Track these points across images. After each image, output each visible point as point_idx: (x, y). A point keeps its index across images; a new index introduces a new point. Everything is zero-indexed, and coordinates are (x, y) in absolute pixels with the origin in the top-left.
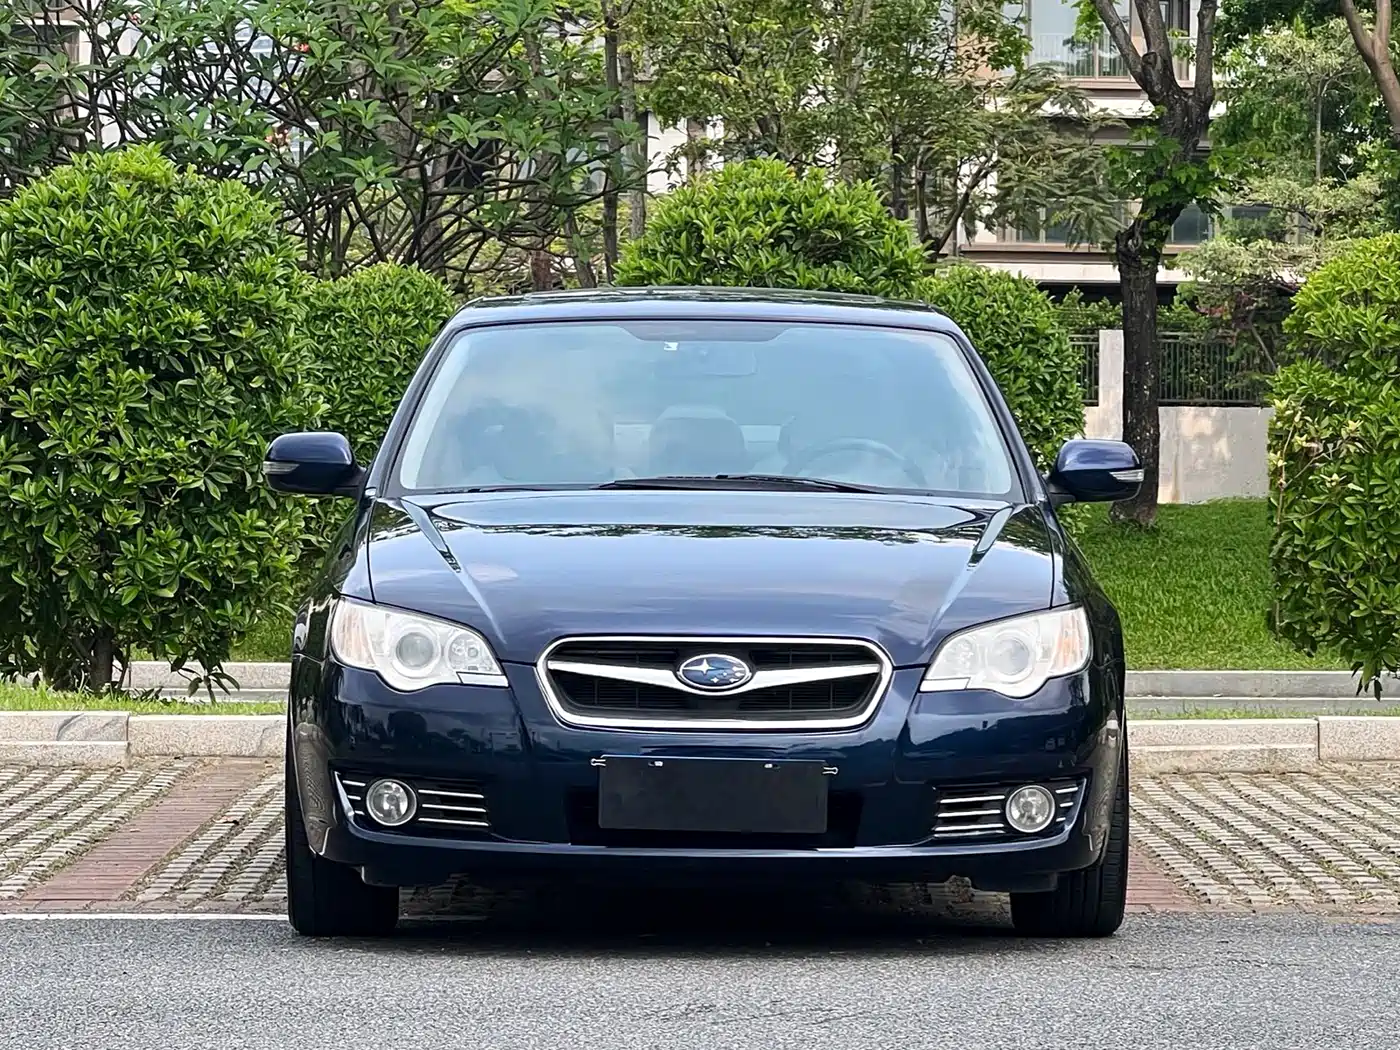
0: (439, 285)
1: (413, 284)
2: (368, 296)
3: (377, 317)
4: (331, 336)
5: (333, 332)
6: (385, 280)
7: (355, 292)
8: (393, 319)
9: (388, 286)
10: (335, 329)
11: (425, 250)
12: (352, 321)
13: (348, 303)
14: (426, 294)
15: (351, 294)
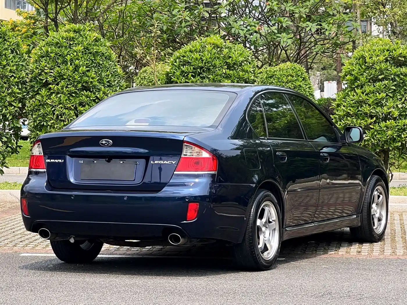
0: (302, 68)
1: (295, 68)
2: (283, 71)
3: (285, 77)
4: (273, 82)
5: (273, 81)
6: (287, 67)
7: (280, 70)
8: (290, 78)
9: (288, 68)
10: (274, 80)
12: (279, 78)
13: (278, 73)
14: (299, 71)
15: (278, 71)
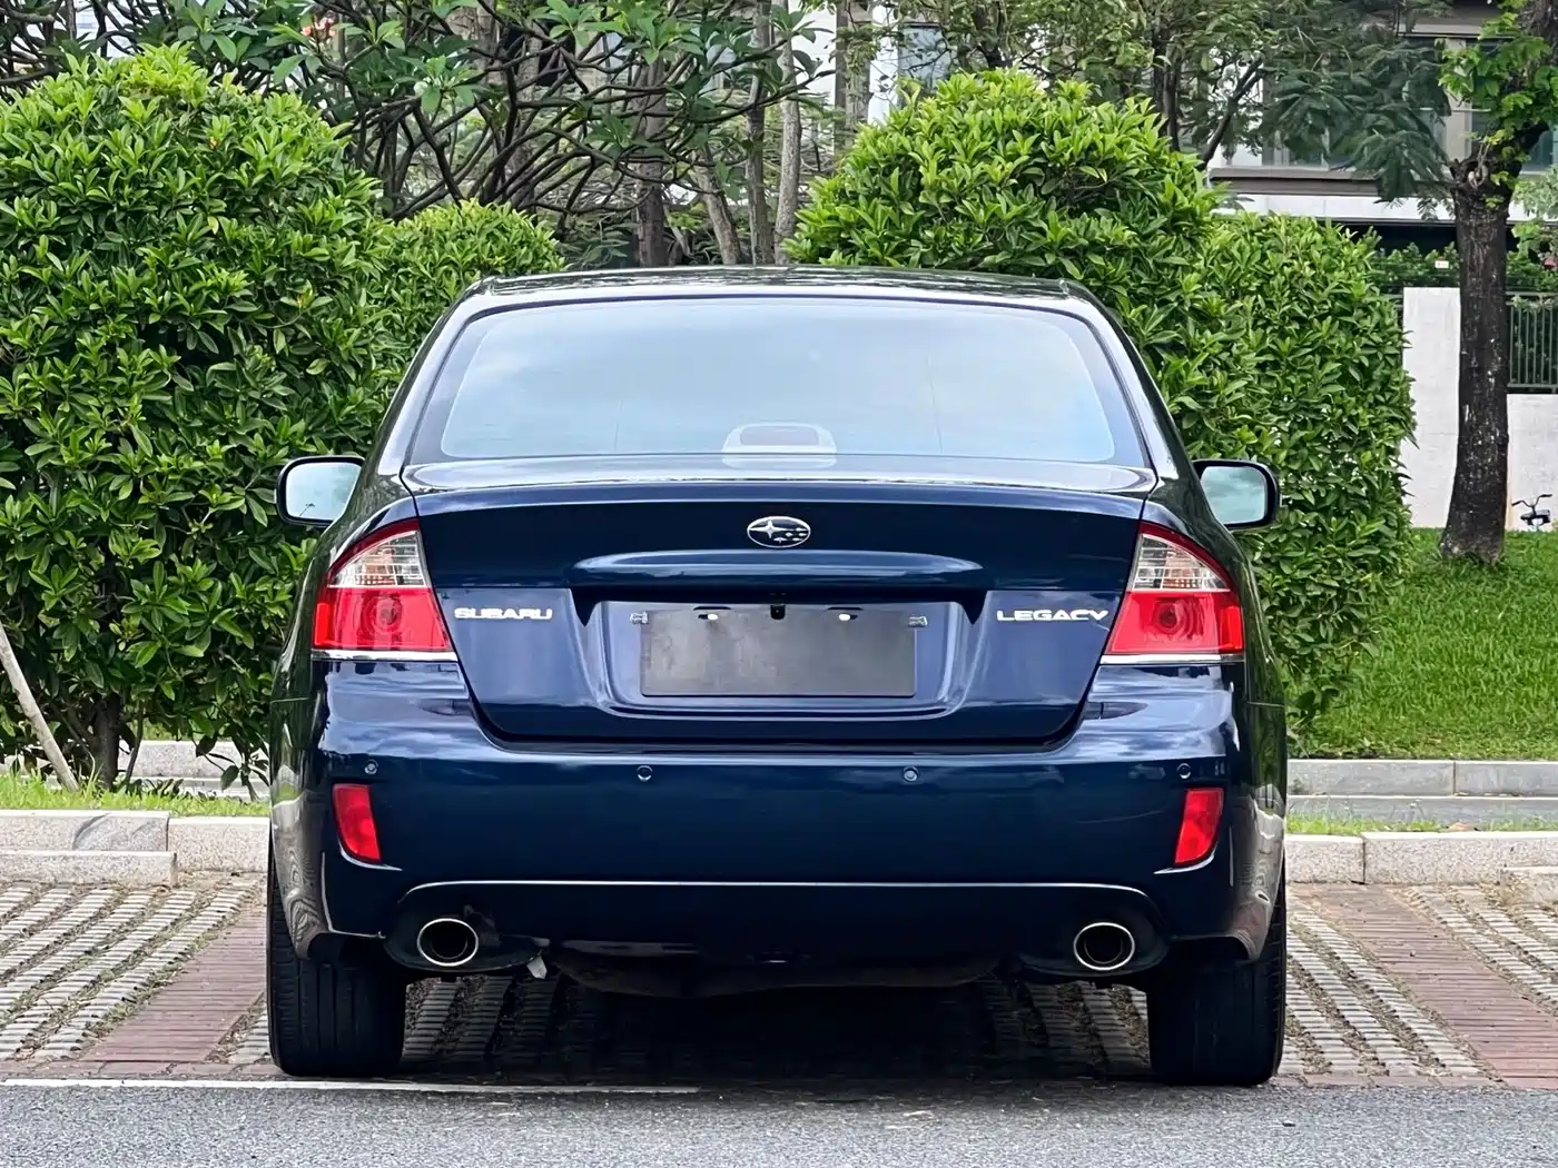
0: (539, 232)
1: (503, 231)
2: (442, 246)
3: (454, 275)
4: (391, 300)
5: (394, 293)
6: (464, 223)
7: (426, 240)
8: (477, 278)
9: (470, 232)
10: (397, 289)
11: (511, 181)
12: (421, 281)
13: (415, 255)
14: (521, 244)
15: (420, 242)
